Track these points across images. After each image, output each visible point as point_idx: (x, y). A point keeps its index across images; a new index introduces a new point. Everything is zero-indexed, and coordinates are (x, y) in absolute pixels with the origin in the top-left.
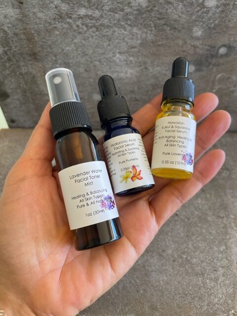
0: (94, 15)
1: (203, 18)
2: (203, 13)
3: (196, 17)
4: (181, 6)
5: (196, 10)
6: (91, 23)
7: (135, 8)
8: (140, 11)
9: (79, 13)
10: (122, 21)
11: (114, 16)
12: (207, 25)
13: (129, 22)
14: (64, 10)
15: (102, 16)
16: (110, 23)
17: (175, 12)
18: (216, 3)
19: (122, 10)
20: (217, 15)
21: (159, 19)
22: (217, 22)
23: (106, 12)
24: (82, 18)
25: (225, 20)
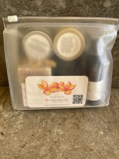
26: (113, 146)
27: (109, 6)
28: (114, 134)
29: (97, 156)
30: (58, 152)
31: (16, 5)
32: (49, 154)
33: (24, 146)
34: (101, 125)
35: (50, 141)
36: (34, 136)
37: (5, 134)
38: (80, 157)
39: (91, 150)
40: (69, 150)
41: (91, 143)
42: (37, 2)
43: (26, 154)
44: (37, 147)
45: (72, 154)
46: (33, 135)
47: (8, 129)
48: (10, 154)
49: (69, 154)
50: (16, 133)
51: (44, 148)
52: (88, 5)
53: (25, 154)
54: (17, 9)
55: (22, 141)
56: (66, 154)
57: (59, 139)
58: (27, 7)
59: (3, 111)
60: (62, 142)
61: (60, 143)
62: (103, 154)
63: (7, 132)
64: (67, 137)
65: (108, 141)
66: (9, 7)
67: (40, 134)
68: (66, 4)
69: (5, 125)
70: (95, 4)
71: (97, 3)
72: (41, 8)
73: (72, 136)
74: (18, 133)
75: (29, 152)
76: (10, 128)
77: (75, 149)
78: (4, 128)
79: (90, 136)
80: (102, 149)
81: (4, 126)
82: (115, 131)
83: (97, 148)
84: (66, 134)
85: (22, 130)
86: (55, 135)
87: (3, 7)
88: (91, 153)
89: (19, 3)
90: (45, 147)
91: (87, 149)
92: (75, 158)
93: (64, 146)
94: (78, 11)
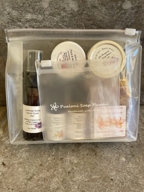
0: (38, 19)
1: (122, 18)
2: (122, 14)
3: (116, 18)
4: (104, 9)
5: (116, 12)
6: (36, 25)
7: (69, 12)
8: (73, 14)
9: (26, 18)
10: (60, 23)
11: (54, 19)
12: (125, 24)
13: (65, 24)
14: (15, 16)
15: (44, 19)
16: (51, 24)
17: (100, 15)
18: (131, 6)
19: (59, 14)
20: (133, 15)
21: (89, 20)
22: (133, 21)
23: (47, 16)
24: (29, 21)
25: (139, 19)
26: (137, 174)
27: (129, 7)
28: (138, 161)
29: (119, 187)
30: (73, 185)
31: (17, 7)
32: (62, 187)
33: (31, 178)
34: (122, 150)
35: (63, 171)
36: (43, 166)
37: (7, 164)
38: (99, 190)
39: (112, 180)
40: (86, 182)
41: (111, 172)
42: (44, 3)
43: (34, 188)
44: (47, 179)
45: (89, 186)
46: (41, 165)
47: (11, 158)
48: (14, 188)
49: (86, 186)
50: (20, 163)
51: (55, 180)
52: (103, 6)
53: (32, 188)
54: (19, 12)
55: (29, 173)
56: (82, 186)
57: (73, 169)
58: (31, 10)
59: (4, 136)
60: (77, 171)
61: (74, 173)
62: (126, 185)
63: (10, 162)
64: (82, 166)
65: (132, 169)
66: (9, 9)
67: (49, 163)
68: (78, 5)
69: (7, 153)
70: (113, 6)
71: (115, 4)
72: (48, 11)
73: (88, 165)
74: (23, 163)
75: (37, 186)
76: (13, 158)
77: (93, 180)
78: (5, 158)
79: (110, 163)
80: (125, 178)
81: (5, 155)
82: (139, 157)
83: (119, 178)
84: (81, 162)
85: (28, 159)
86: (68, 163)
87: (2, 10)
88: (112, 183)
89: (21, 5)
90: (57, 179)
91: (107, 179)
92: (93, 190)
93: (79, 177)
94: (92, 13)
